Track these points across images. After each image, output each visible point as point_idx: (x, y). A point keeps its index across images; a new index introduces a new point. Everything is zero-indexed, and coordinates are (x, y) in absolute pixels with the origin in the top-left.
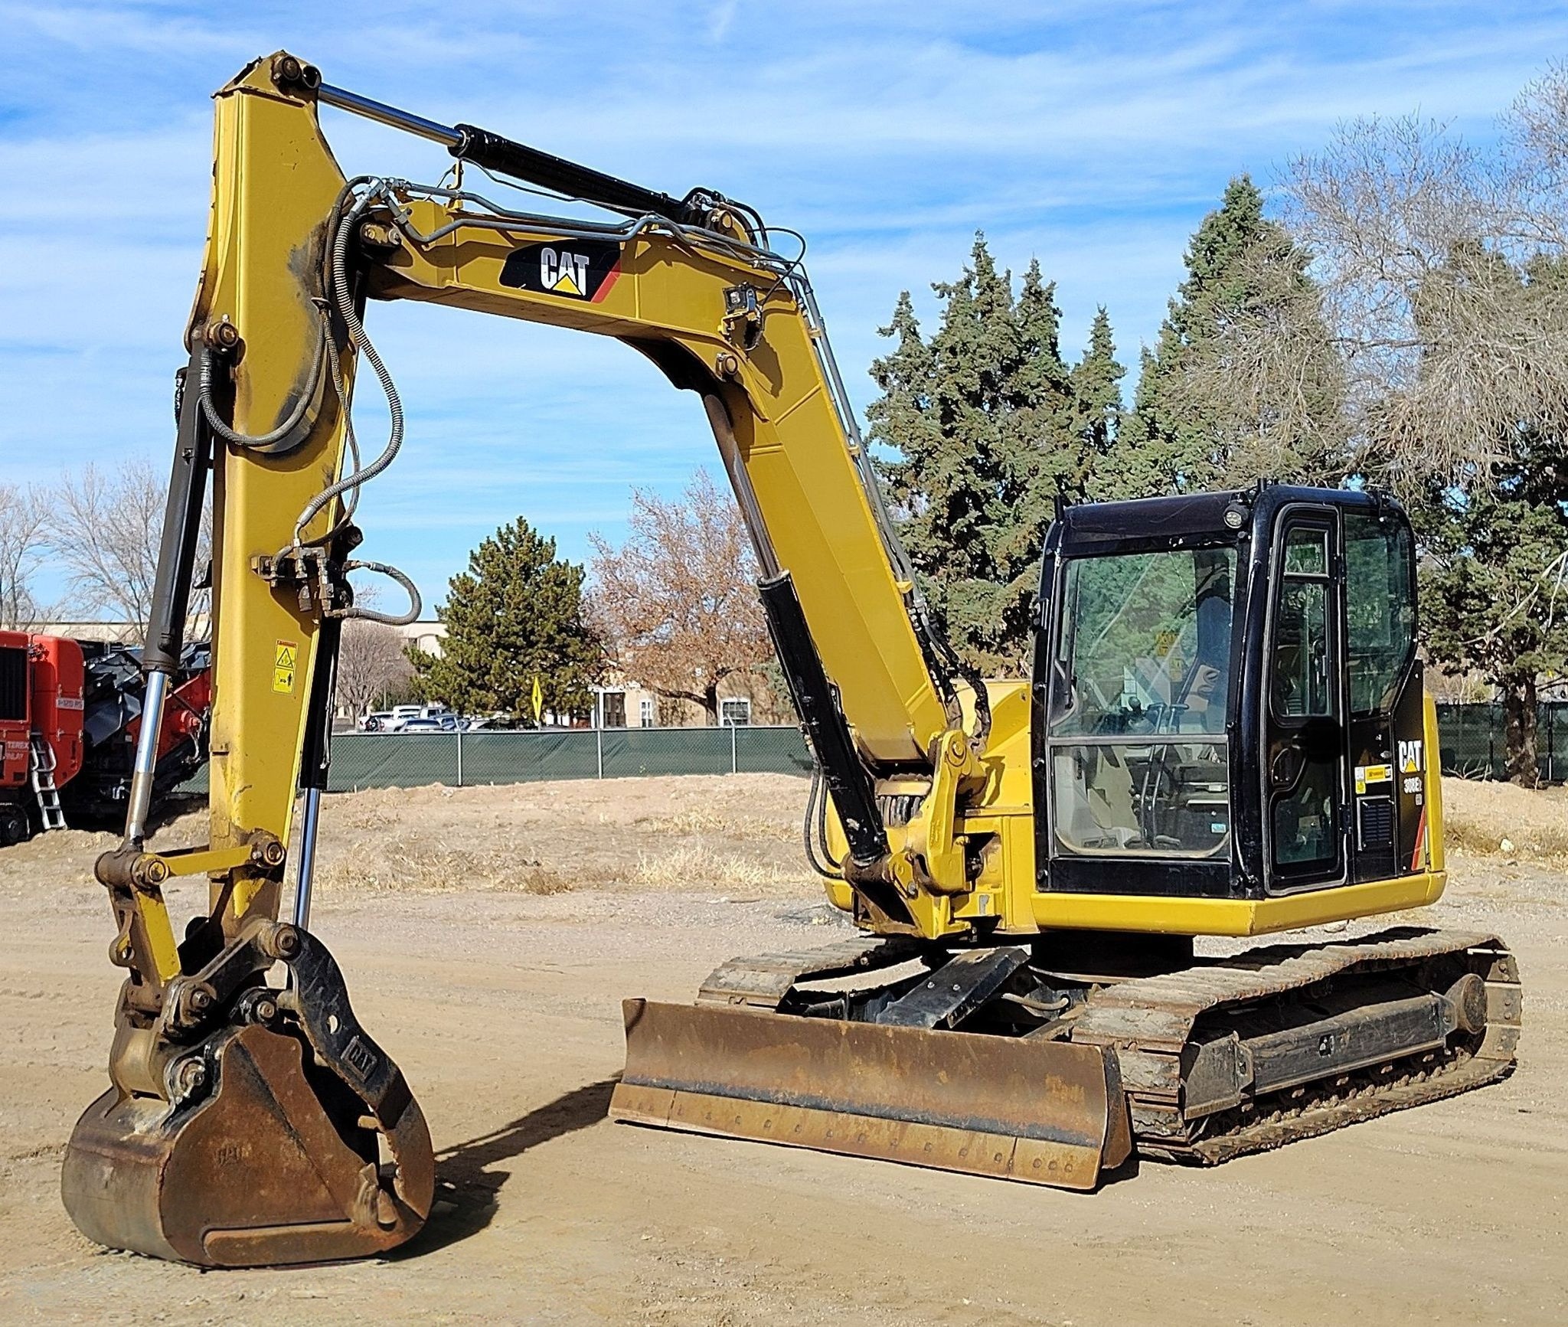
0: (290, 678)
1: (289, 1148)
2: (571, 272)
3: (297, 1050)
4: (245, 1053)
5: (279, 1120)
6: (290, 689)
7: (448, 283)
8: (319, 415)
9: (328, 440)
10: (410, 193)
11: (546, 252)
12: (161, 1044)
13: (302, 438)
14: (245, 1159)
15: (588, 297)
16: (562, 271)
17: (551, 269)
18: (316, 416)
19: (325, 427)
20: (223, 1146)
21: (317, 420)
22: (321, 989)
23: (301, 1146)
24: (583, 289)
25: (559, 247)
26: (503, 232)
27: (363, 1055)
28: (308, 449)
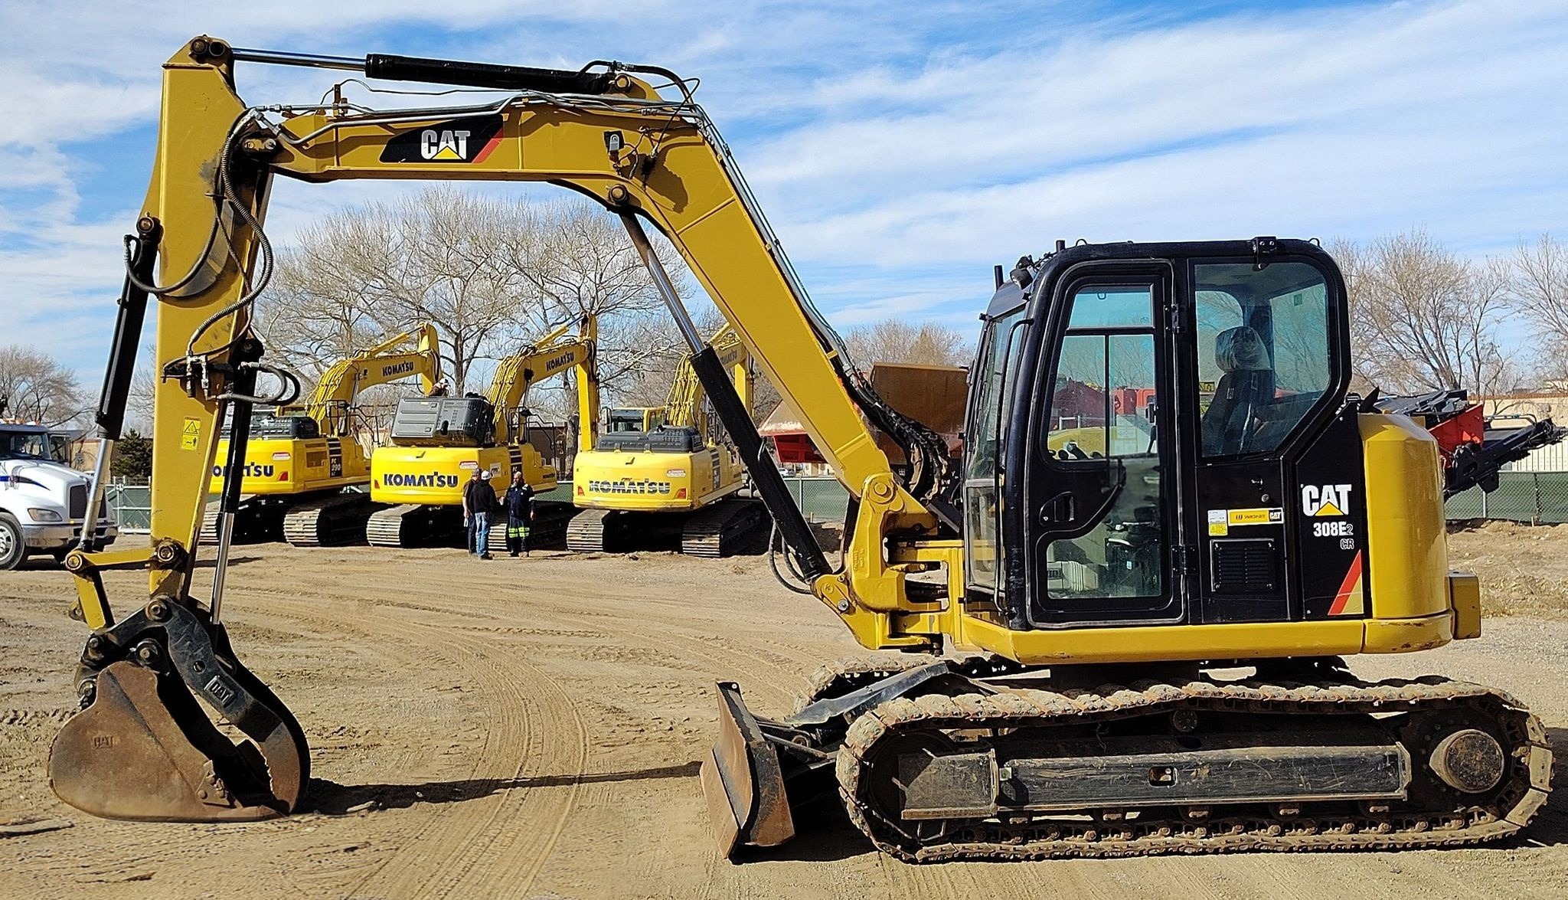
0: (195, 441)
1: (149, 743)
2: (452, 144)
3: (153, 680)
4: (114, 678)
5: (141, 723)
6: (195, 448)
7: (327, 168)
8: (224, 268)
9: (232, 283)
10: (293, 112)
11: (425, 135)
12: (84, 669)
13: (209, 285)
14: (116, 746)
15: (469, 159)
16: (443, 144)
17: (431, 144)
18: (221, 270)
19: (228, 277)
20: (97, 736)
21: (222, 272)
22: (188, 643)
23: (158, 742)
24: (463, 154)
25: (439, 129)
26: (384, 125)
27: (223, 689)
28: (214, 291)
